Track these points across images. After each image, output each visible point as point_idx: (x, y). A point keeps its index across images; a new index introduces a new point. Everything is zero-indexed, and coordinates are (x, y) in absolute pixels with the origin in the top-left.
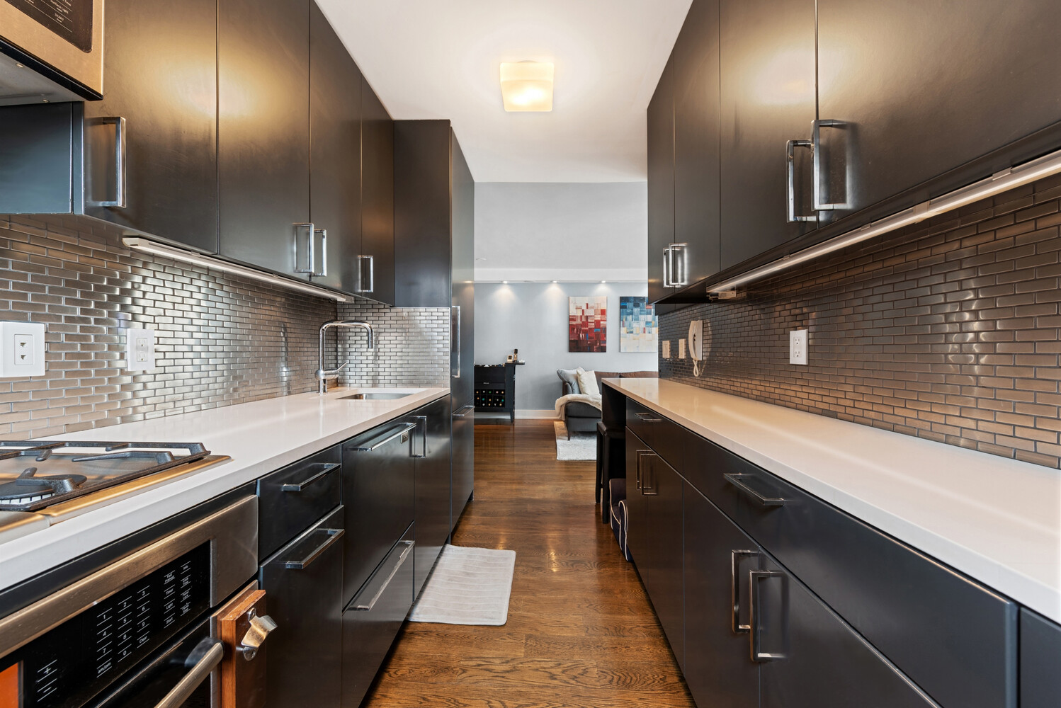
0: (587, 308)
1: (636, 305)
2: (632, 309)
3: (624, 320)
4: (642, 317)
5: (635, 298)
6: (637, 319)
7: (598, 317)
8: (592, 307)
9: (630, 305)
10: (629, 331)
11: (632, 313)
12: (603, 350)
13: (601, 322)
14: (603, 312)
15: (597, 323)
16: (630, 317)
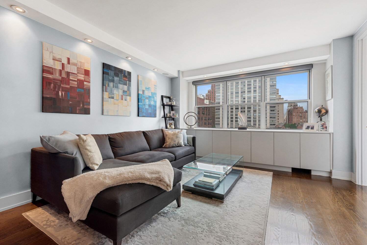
0: (69, 63)
1: (117, 75)
2: (113, 77)
3: (107, 85)
4: (120, 86)
5: (115, 68)
6: (117, 87)
7: (82, 77)
8: (75, 64)
9: (111, 73)
10: (110, 96)
11: (113, 81)
12: (87, 111)
13: (85, 83)
14: (87, 73)
15: (81, 82)
16: (111, 84)
